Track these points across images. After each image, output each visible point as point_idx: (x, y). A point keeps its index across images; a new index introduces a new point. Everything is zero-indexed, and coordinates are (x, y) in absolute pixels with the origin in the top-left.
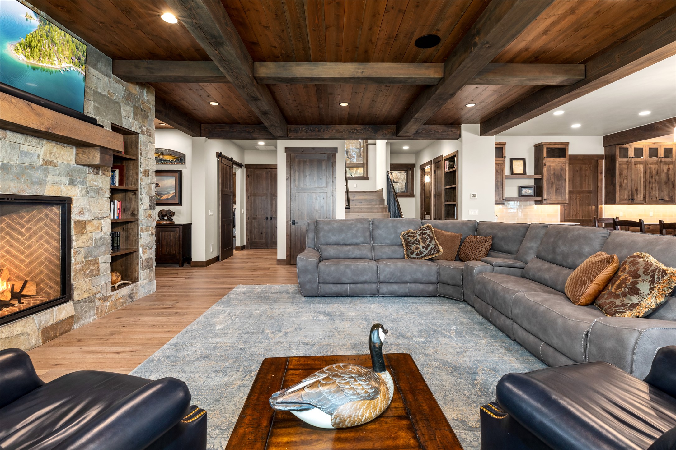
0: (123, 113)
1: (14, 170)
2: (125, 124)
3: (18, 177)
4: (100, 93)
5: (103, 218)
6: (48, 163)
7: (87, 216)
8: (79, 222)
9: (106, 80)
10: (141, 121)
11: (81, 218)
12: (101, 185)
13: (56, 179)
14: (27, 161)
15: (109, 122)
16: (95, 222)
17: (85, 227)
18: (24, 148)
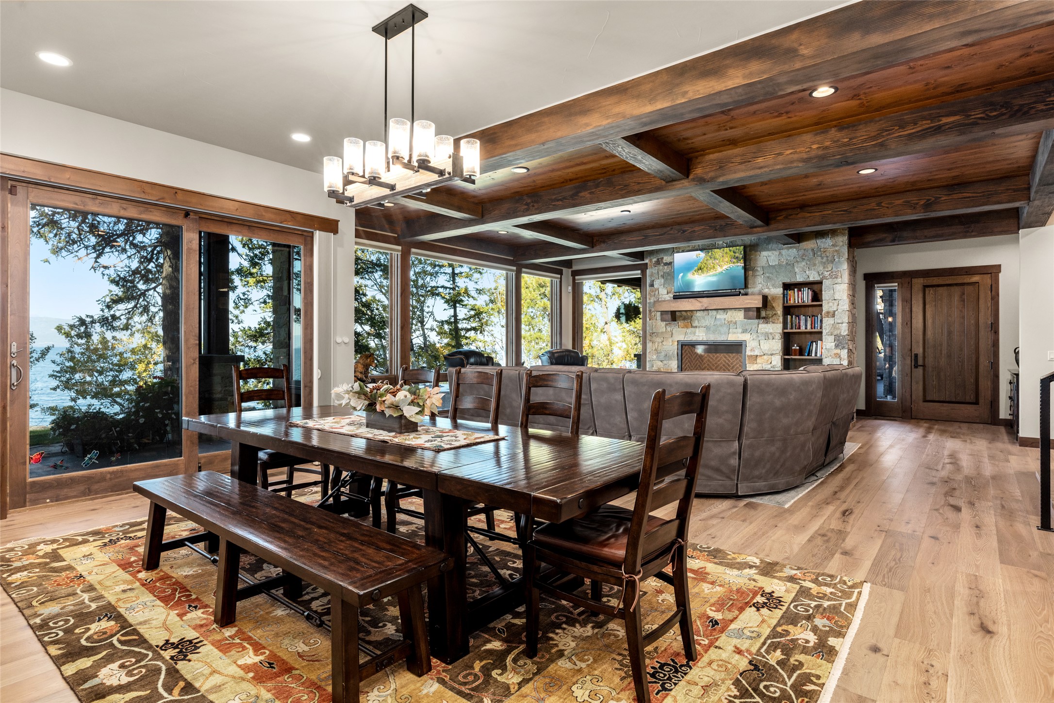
0: (797, 270)
1: (712, 329)
2: (800, 279)
3: (714, 333)
4: (772, 266)
5: (772, 355)
6: (730, 322)
7: (756, 353)
8: (751, 356)
9: (777, 253)
10: (821, 268)
11: (752, 354)
12: (771, 331)
13: (735, 330)
14: (718, 323)
15: (781, 283)
16: (765, 357)
17: (756, 360)
18: (718, 317)
